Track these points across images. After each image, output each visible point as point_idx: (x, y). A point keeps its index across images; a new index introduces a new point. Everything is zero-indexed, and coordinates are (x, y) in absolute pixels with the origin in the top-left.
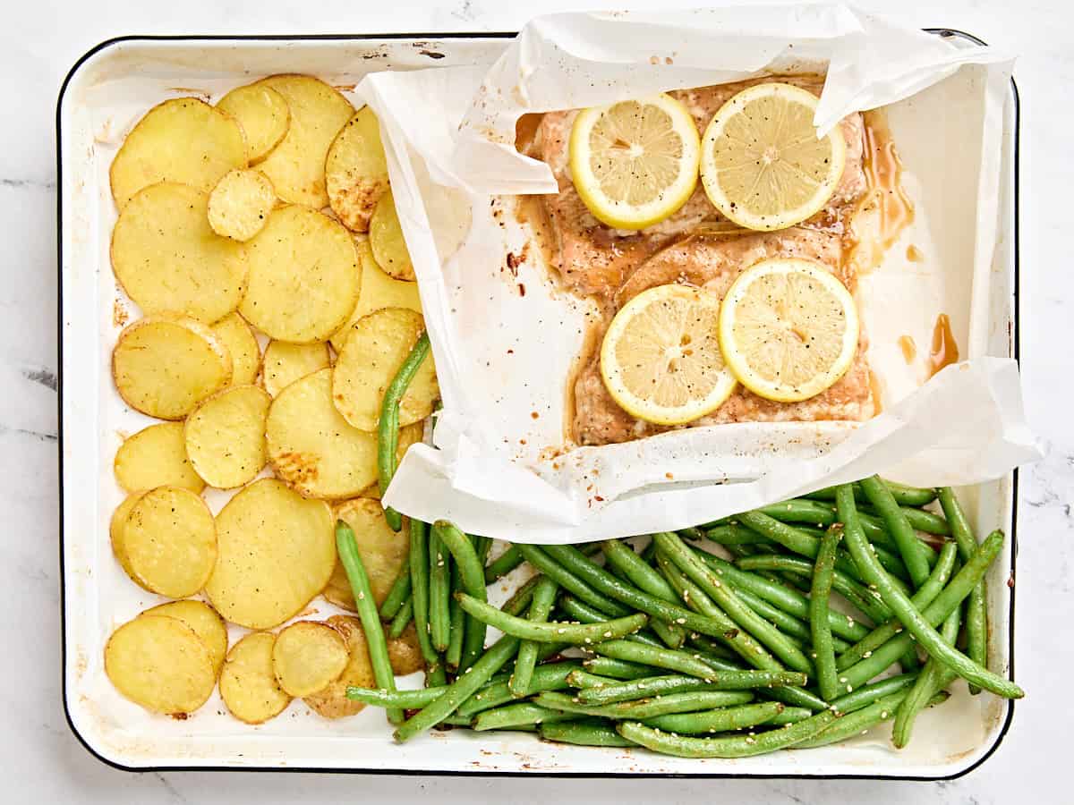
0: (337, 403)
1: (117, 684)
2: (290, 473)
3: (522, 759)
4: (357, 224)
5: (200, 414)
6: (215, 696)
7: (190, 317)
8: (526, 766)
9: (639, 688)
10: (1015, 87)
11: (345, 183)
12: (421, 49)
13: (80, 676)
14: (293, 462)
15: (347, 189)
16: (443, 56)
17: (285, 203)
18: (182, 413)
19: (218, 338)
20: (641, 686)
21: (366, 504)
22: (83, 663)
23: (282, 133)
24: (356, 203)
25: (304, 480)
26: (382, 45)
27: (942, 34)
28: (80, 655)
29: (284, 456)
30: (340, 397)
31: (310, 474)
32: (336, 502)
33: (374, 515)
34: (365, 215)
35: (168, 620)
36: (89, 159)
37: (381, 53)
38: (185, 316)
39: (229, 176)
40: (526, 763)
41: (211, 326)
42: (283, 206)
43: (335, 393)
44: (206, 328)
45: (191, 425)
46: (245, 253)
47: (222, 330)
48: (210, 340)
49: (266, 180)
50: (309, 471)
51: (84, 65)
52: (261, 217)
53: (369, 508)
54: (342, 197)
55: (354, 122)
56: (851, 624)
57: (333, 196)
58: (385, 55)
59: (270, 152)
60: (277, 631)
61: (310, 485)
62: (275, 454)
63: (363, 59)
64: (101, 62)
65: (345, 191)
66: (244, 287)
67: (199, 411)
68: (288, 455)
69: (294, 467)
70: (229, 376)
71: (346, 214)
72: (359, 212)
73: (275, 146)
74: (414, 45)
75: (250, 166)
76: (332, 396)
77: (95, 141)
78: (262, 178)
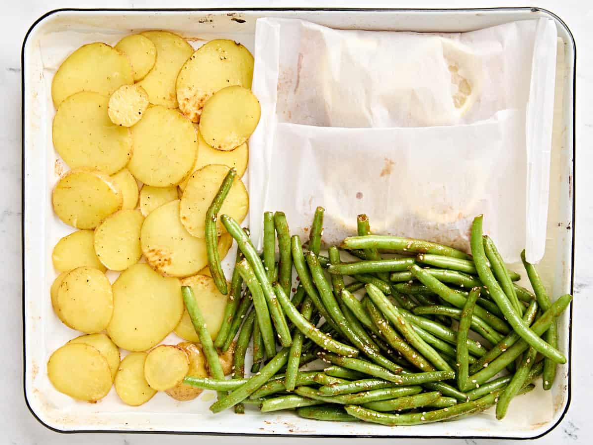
0: (183, 222)
1: (54, 384)
2: (154, 262)
3: (289, 427)
4: (194, 118)
5: (102, 227)
6: (112, 391)
7: (99, 171)
8: (290, 431)
9: (356, 386)
10: (574, 40)
11: (188, 94)
12: (231, 17)
13: (34, 378)
14: (156, 254)
15: (189, 98)
16: (245, 21)
17: (152, 104)
18: (93, 226)
19: (114, 184)
20: (357, 384)
21: (199, 279)
22: (36, 370)
23: (152, 64)
24: (194, 106)
25: (163, 266)
26: (210, 15)
27: (532, 10)
28: (34, 366)
29: (150, 251)
30: (184, 218)
31: (166, 262)
32: (182, 278)
33: (204, 285)
34: (199, 113)
35: (84, 346)
36: (41, 80)
37: (209, 19)
38: (95, 170)
39: (121, 88)
40: (291, 429)
41: (111, 176)
42: (152, 106)
43: (182, 215)
44: (108, 177)
45: (97, 234)
46: (131, 133)
47: (117, 178)
48: (110, 184)
49: (144, 92)
50: (165, 260)
51: (37, 25)
52: (140, 113)
53: (201, 281)
54: (186, 102)
55: (192, 58)
56: (479, 346)
57: (181, 102)
58: (211, 21)
59: (146, 76)
60: (148, 352)
61: (166, 269)
62: (146, 250)
63: (199, 23)
64: (48, 24)
65: (188, 99)
66: (130, 154)
67: (102, 225)
68: (153, 250)
69: (157, 258)
70: (121, 205)
71: (188, 112)
72: (196, 111)
73: (149, 72)
74: (228, 15)
75: (134, 83)
76: (179, 217)
77: (44, 69)
78: (140, 91)
